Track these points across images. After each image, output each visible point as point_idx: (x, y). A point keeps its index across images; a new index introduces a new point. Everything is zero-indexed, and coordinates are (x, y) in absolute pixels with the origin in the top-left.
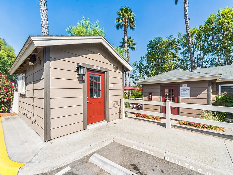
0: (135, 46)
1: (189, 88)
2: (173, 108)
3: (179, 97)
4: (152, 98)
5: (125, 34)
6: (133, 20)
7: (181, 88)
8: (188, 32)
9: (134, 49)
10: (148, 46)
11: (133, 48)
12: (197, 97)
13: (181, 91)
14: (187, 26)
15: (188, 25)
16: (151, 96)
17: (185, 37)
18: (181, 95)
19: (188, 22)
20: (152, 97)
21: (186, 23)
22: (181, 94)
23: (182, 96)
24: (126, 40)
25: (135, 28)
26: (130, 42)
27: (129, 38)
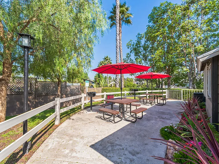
9: (130, 23)
11: (128, 22)
26: (124, 9)
27: (123, 5)
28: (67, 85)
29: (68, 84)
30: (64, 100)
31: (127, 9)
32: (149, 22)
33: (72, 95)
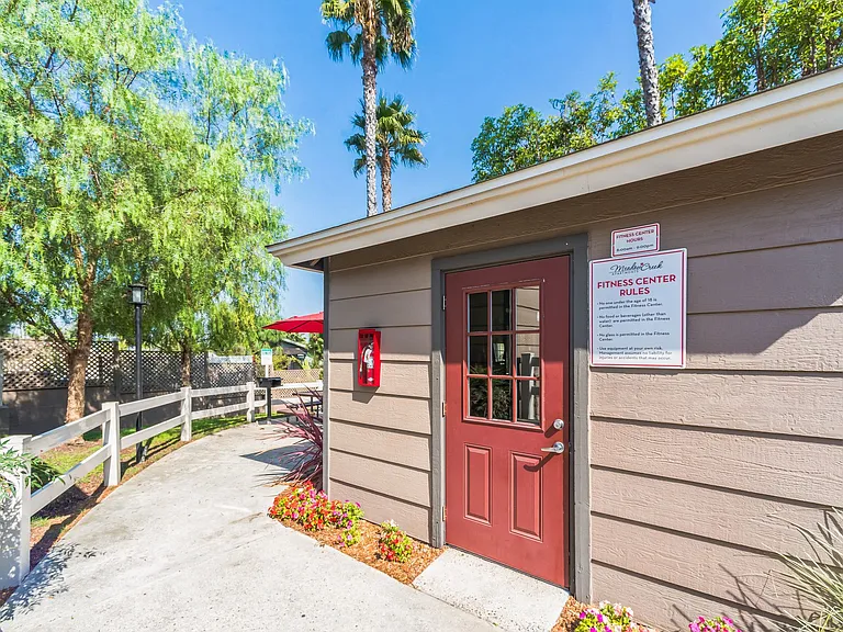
0: (421, 146)
1: (675, 261)
2: (527, 467)
3: (579, 354)
4: (376, 372)
5: (365, 79)
6: (400, 12)
7: (599, 270)
8: (646, 64)
9: (419, 160)
10: (474, 145)
11: (411, 155)
12: (770, 357)
13: (598, 297)
14: (641, 33)
15: (647, 28)
16: (375, 355)
17: (633, 100)
18: (596, 340)
19: (649, 13)
20: (377, 362)
21: (638, 20)
22: (596, 329)
23: (602, 350)
24: (373, 106)
25: (416, 58)
26: (393, 120)
27: (392, 106)
28: (210, 360)
29: (212, 356)
30: (200, 393)
31: (404, 121)
32: (475, 162)
33: (222, 382)
